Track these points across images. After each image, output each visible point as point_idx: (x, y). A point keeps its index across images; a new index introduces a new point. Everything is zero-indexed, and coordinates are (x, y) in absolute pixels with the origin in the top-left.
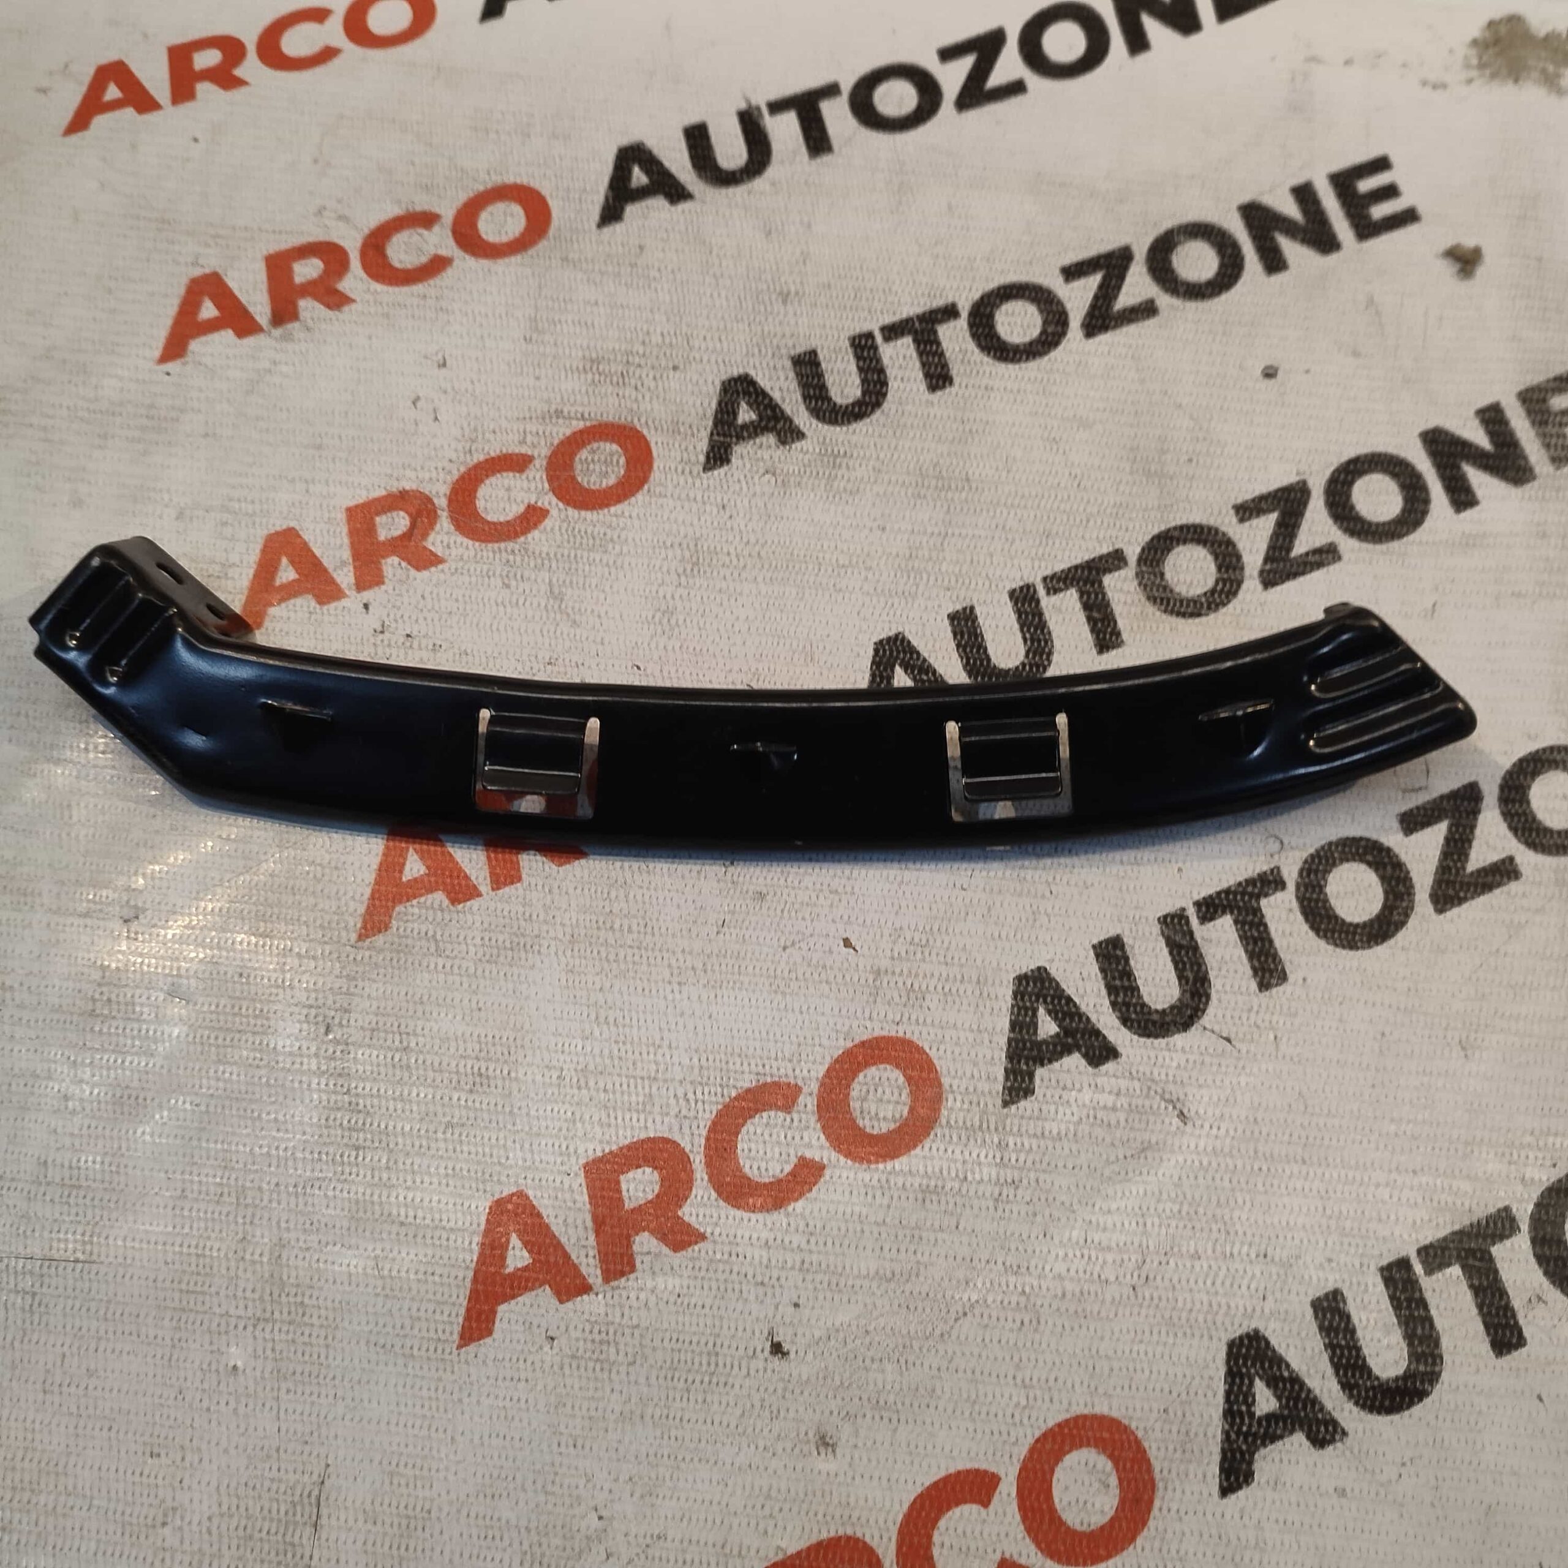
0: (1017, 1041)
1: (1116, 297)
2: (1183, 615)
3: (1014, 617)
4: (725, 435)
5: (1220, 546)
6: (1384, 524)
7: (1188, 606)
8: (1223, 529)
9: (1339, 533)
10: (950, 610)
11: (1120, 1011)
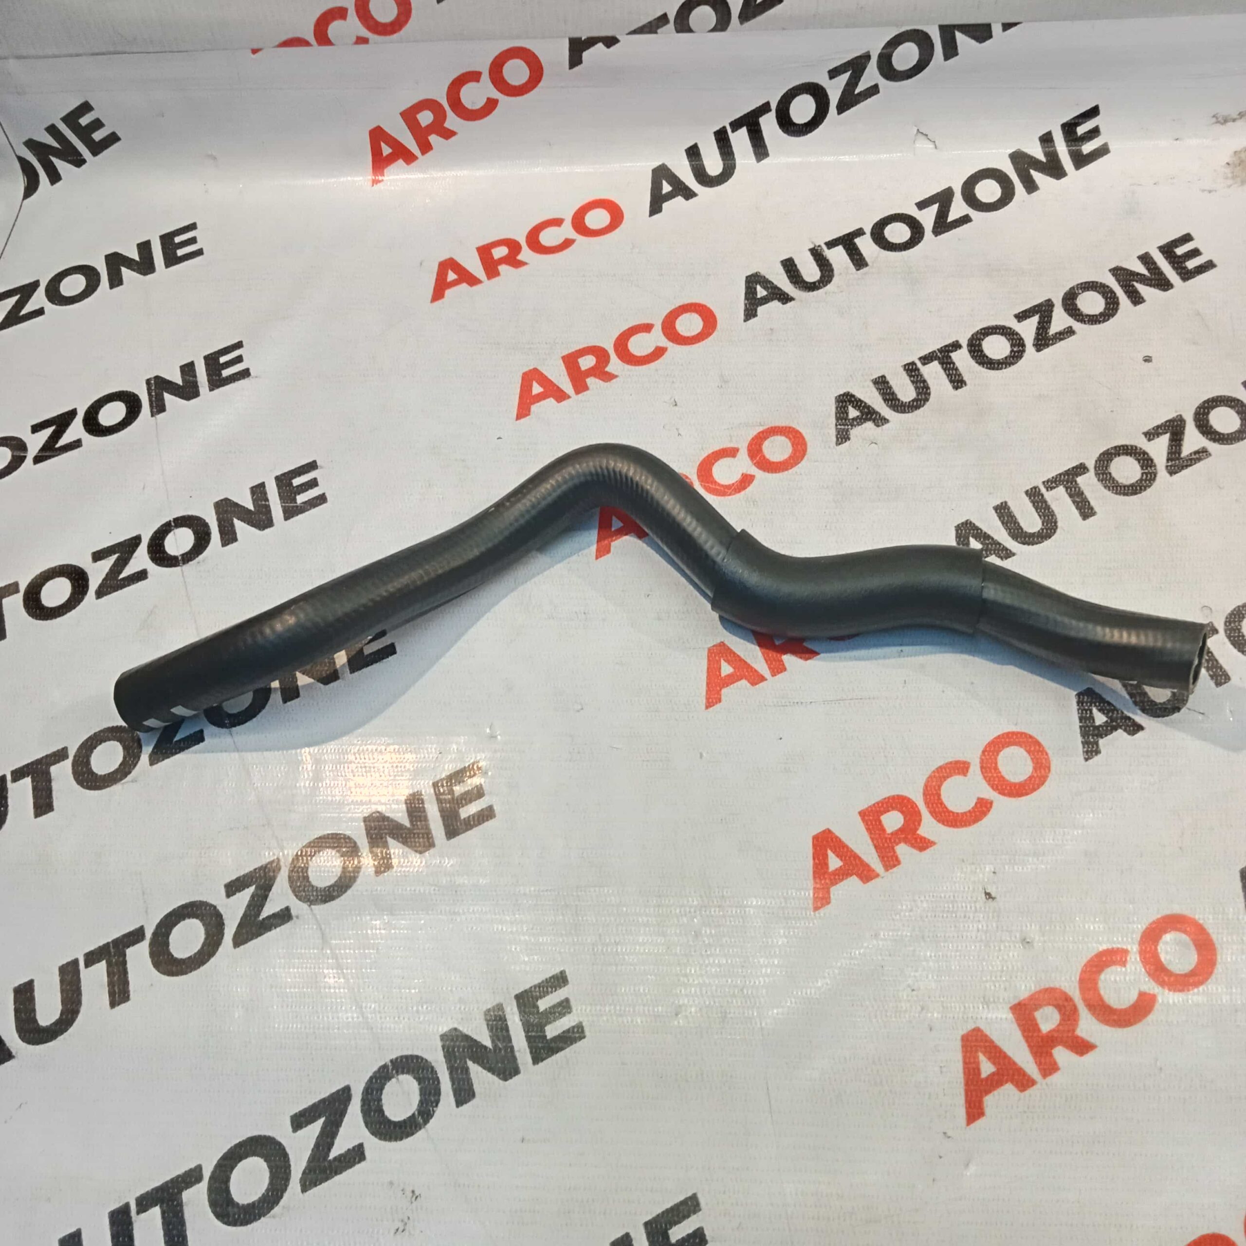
0: (1085, 727)
1: (1049, 328)
2: (1125, 494)
3: (1031, 505)
4: (843, 425)
5: (1140, 455)
6: (1232, 434)
7: (1129, 490)
8: (1139, 446)
9: (1207, 441)
10: (993, 505)
11: (1139, 706)
